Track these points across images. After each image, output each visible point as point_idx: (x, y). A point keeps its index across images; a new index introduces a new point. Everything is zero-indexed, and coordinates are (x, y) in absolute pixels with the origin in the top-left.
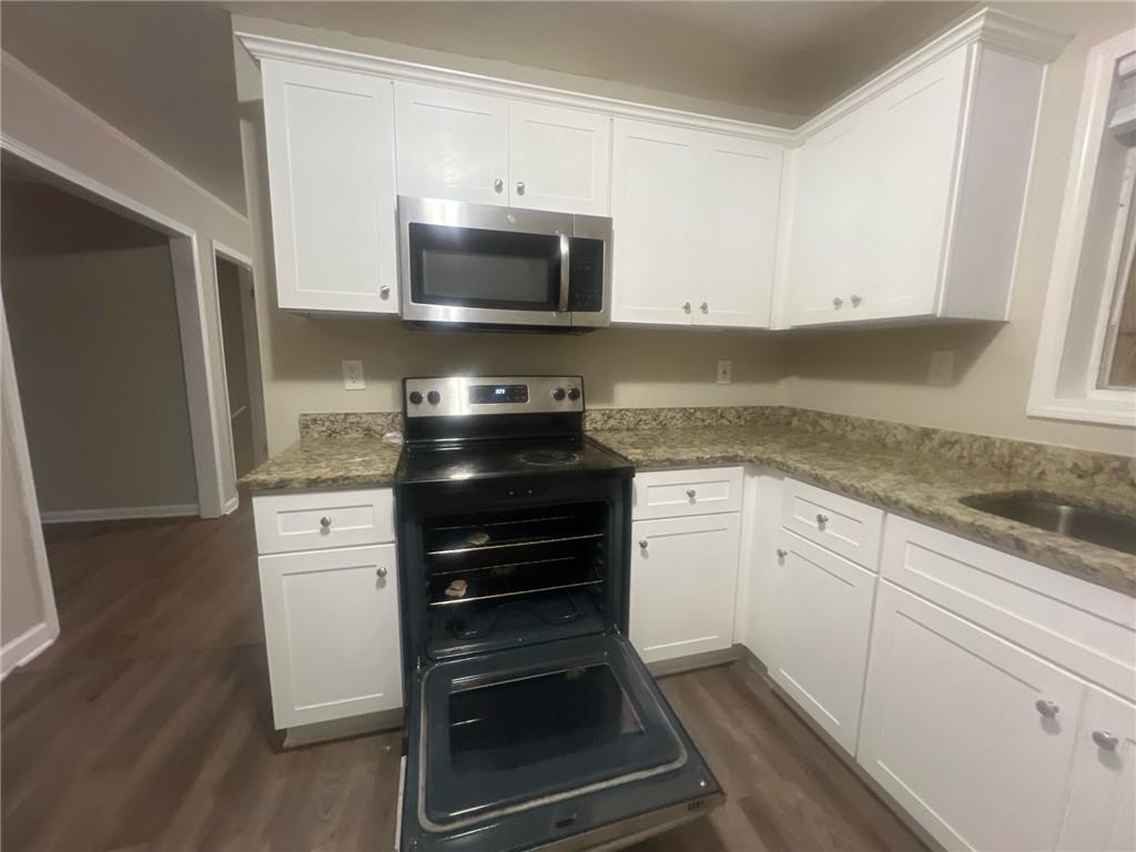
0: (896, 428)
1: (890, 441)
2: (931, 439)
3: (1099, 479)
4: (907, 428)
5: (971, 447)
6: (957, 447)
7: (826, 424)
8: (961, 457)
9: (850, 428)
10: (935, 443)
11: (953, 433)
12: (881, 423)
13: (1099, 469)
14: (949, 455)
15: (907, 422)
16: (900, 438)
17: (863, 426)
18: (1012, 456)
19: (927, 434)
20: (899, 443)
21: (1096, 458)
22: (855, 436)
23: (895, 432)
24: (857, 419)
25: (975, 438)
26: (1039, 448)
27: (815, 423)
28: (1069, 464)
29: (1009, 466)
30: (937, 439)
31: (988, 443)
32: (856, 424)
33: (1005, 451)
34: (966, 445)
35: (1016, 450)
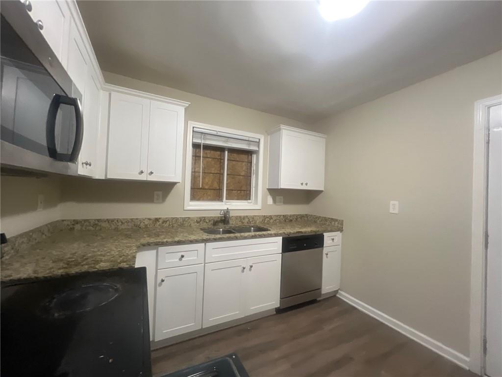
0: (144, 220)
1: (142, 225)
2: (159, 221)
3: (201, 222)
4: (150, 219)
5: (172, 221)
6: (168, 222)
7: (104, 225)
8: (170, 225)
9: (120, 223)
10: (161, 222)
11: (166, 218)
12: (137, 219)
13: (201, 220)
14: (165, 225)
15: (149, 217)
16: (146, 223)
17: (127, 221)
18: (183, 222)
19: (157, 220)
20: (146, 225)
21: (200, 218)
22: (123, 227)
23: (144, 221)
24: (124, 219)
25: (173, 218)
26: (189, 218)
27: (95, 225)
28: (195, 221)
29: (183, 224)
30: (161, 221)
31: (177, 219)
32: (123, 222)
33: (182, 220)
34: (171, 221)
35: (184, 219)
